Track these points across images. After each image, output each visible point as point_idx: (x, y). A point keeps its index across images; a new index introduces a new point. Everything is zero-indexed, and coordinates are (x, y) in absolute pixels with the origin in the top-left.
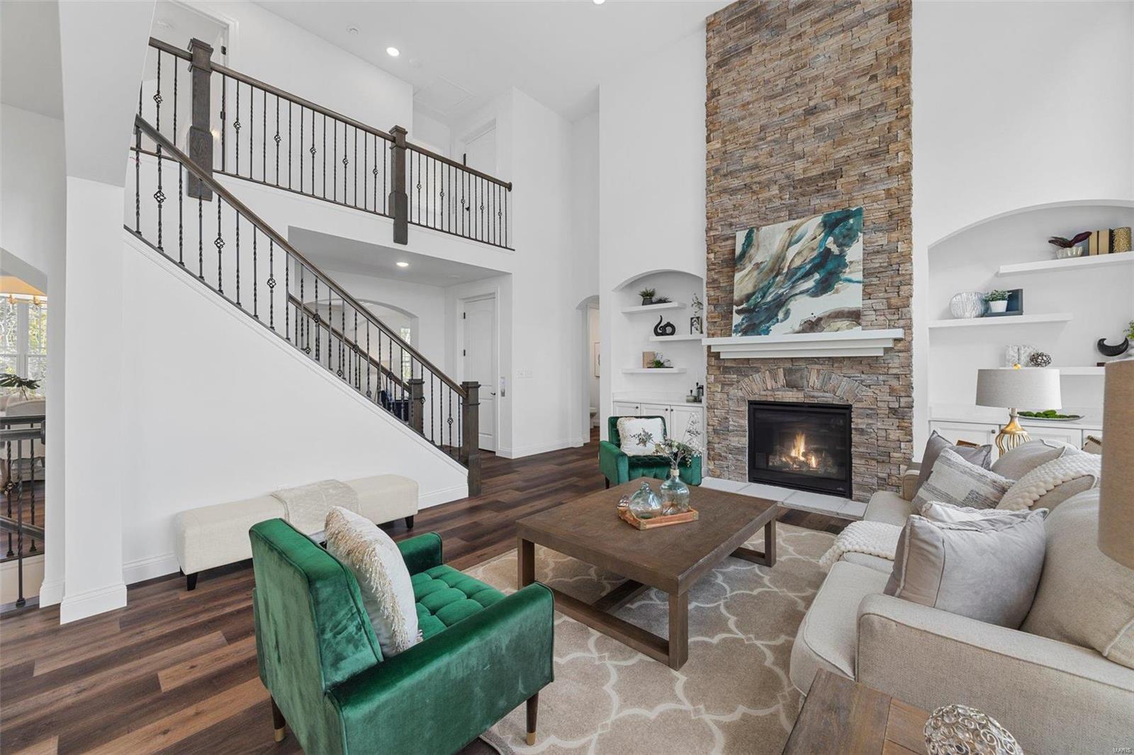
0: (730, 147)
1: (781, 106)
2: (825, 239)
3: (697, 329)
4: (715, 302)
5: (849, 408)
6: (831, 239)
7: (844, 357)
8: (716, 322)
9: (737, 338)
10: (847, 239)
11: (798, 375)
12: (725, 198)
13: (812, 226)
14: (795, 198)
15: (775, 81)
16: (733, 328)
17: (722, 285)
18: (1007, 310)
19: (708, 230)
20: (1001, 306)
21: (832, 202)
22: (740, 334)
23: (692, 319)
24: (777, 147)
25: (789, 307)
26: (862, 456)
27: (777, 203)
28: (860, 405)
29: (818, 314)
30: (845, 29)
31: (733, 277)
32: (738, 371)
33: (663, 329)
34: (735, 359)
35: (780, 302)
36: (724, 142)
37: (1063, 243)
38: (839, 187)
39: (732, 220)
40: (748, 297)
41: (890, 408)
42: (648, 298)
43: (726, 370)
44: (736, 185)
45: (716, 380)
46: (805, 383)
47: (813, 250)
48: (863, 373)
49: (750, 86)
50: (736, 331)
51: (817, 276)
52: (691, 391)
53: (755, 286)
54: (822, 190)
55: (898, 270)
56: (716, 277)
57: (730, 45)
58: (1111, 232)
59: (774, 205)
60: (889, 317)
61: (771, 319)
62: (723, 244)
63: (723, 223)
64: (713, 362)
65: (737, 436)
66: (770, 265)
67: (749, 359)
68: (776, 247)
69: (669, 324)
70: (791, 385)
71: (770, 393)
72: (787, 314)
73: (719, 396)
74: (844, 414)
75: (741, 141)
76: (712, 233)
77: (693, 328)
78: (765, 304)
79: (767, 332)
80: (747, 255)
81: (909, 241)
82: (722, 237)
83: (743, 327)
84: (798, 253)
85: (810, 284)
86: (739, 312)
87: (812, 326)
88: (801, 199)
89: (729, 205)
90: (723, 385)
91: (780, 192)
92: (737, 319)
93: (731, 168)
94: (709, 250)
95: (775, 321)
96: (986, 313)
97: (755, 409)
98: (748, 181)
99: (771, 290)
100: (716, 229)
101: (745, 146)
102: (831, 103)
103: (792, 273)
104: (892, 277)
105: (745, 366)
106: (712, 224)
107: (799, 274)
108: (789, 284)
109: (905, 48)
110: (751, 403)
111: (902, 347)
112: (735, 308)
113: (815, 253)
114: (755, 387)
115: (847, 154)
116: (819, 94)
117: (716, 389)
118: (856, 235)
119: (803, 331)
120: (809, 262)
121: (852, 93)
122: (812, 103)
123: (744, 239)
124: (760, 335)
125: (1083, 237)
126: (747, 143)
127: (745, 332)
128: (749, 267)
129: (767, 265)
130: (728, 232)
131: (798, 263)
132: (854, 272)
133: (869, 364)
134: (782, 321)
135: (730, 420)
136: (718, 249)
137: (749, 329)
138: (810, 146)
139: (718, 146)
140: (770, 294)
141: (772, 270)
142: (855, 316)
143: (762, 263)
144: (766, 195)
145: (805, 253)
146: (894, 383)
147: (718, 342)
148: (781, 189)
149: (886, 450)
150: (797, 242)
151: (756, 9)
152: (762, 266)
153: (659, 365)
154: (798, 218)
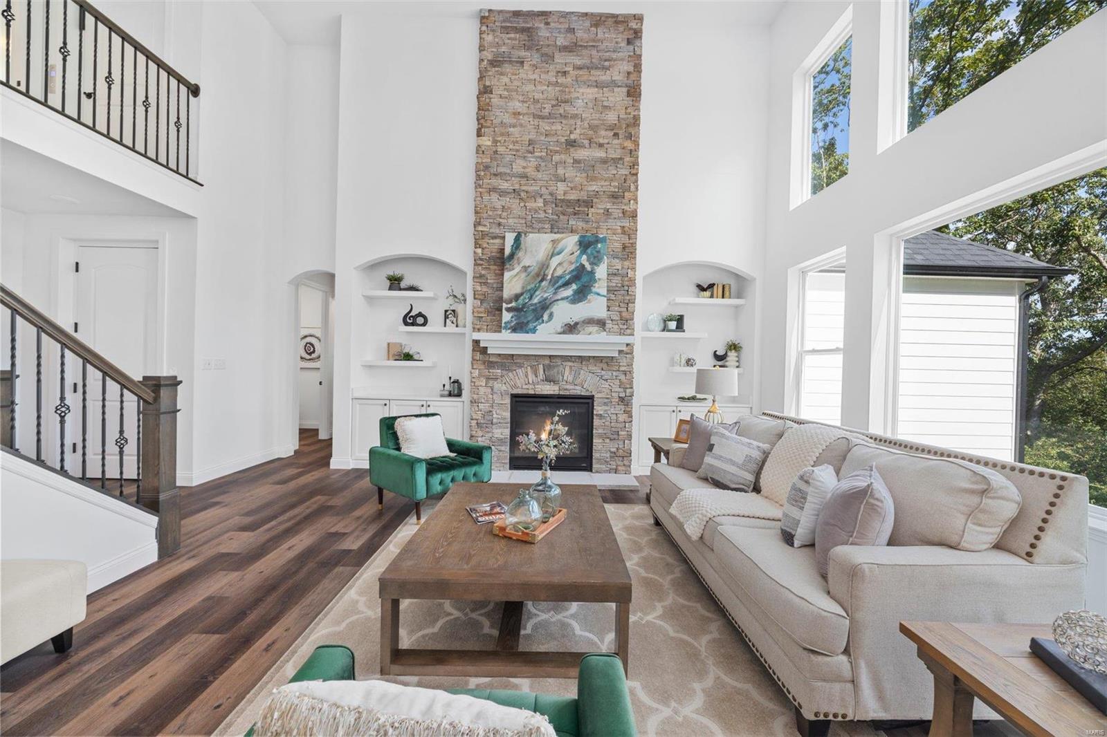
0: (501, 149)
1: (547, 128)
2: (580, 256)
3: (452, 323)
4: (482, 297)
5: (592, 398)
6: (584, 257)
7: (590, 357)
8: (482, 317)
9: (506, 335)
10: (596, 260)
11: (555, 370)
12: (494, 196)
13: (570, 242)
14: (557, 215)
15: (543, 103)
16: (503, 325)
17: (489, 281)
18: (677, 328)
19: (477, 224)
20: (673, 325)
21: (584, 226)
22: (509, 331)
23: (446, 311)
24: (543, 164)
25: (552, 310)
26: (600, 436)
27: (542, 215)
28: (600, 395)
29: (576, 319)
30: (598, 85)
31: (503, 275)
32: (503, 366)
33: (413, 319)
34: (499, 355)
35: (545, 306)
36: (495, 142)
37: (701, 288)
38: (590, 215)
39: (501, 220)
40: (517, 297)
41: (619, 397)
42: (395, 282)
43: (490, 365)
44: (506, 187)
45: (480, 375)
46: (561, 377)
47: (571, 263)
48: (602, 369)
49: (521, 98)
50: (506, 328)
51: (574, 287)
52: (444, 385)
53: (523, 288)
54: (578, 214)
55: (628, 291)
56: (483, 272)
57: (504, 49)
58: (723, 286)
59: (539, 216)
60: (621, 326)
61: (537, 319)
62: (492, 241)
63: (492, 221)
64: (478, 356)
65: (500, 427)
66: (536, 269)
67: (513, 355)
68: (541, 255)
69: (420, 315)
70: (549, 380)
71: (531, 387)
72: (551, 315)
73: (482, 390)
74: (588, 403)
75: (511, 147)
76: (480, 228)
77: (447, 320)
78: (532, 305)
79: (534, 331)
80: (516, 257)
81: (634, 269)
82: (490, 235)
83: (512, 324)
84: (560, 264)
85: (569, 292)
86: (508, 310)
87: (571, 328)
88: (561, 217)
89: (498, 205)
90: (488, 379)
91: (545, 206)
92: (506, 316)
93: (501, 170)
94: (477, 245)
95: (540, 321)
96: (665, 329)
97: (516, 401)
98: (517, 187)
99: (537, 293)
100: (485, 226)
101: (515, 153)
102: (586, 142)
103: (555, 280)
104: (623, 296)
105: (509, 361)
106: (480, 219)
107: (560, 283)
108: (552, 290)
109: (636, 121)
110: (514, 396)
111: (628, 351)
112: (505, 305)
113: (573, 267)
114: (518, 381)
115: (596, 190)
116: (578, 131)
117: (481, 383)
118: (602, 258)
119: (564, 333)
120: (569, 273)
121: (601, 141)
122: (572, 137)
123: (513, 241)
124: (528, 333)
125: (711, 286)
126: (517, 151)
127: (514, 330)
128: (517, 269)
129: (534, 269)
130: (496, 231)
131: (559, 272)
132: (601, 287)
133: (606, 361)
134: (547, 322)
135: (494, 413)
136: (485, 245)
137: (518, 327)
138: (570, 173)
139: (489, 143)
140: (536, 296)
141: (538, 275)
142: (601, 323)
143: (529, 267)
144: (530, 205)
145: (565, 265)
146: (622, 377)
147: (485, 337)
148: (546, 202)
149: (616, 430)
150: (559, 253)
151: (529, 28)
152: (529, 270)
153: (408, 357)
154: (558, 232)
